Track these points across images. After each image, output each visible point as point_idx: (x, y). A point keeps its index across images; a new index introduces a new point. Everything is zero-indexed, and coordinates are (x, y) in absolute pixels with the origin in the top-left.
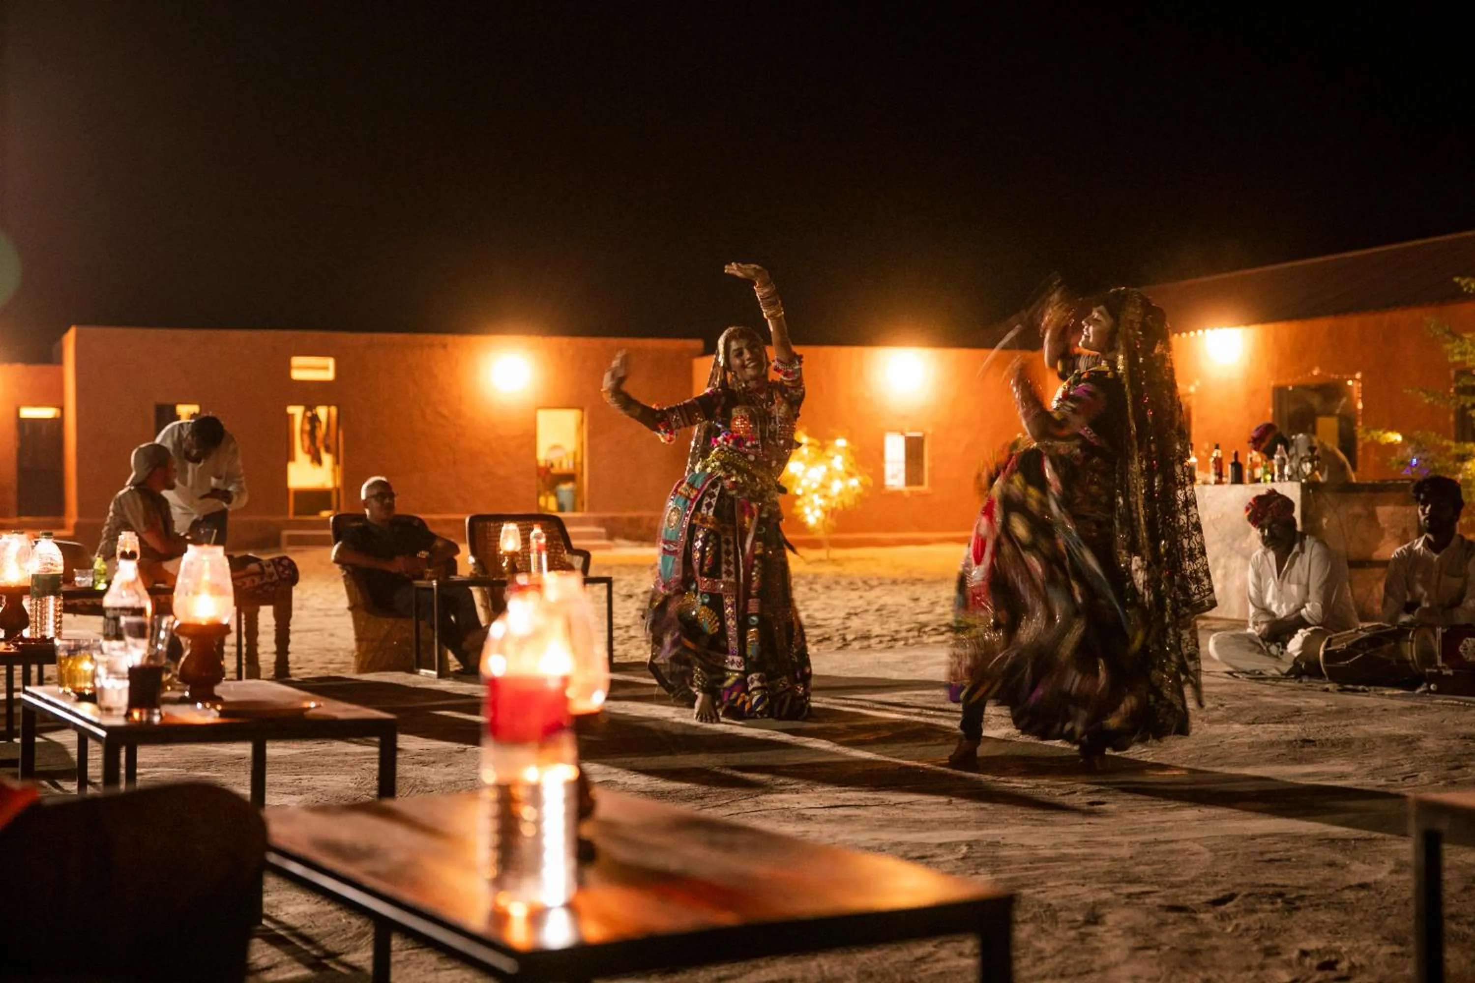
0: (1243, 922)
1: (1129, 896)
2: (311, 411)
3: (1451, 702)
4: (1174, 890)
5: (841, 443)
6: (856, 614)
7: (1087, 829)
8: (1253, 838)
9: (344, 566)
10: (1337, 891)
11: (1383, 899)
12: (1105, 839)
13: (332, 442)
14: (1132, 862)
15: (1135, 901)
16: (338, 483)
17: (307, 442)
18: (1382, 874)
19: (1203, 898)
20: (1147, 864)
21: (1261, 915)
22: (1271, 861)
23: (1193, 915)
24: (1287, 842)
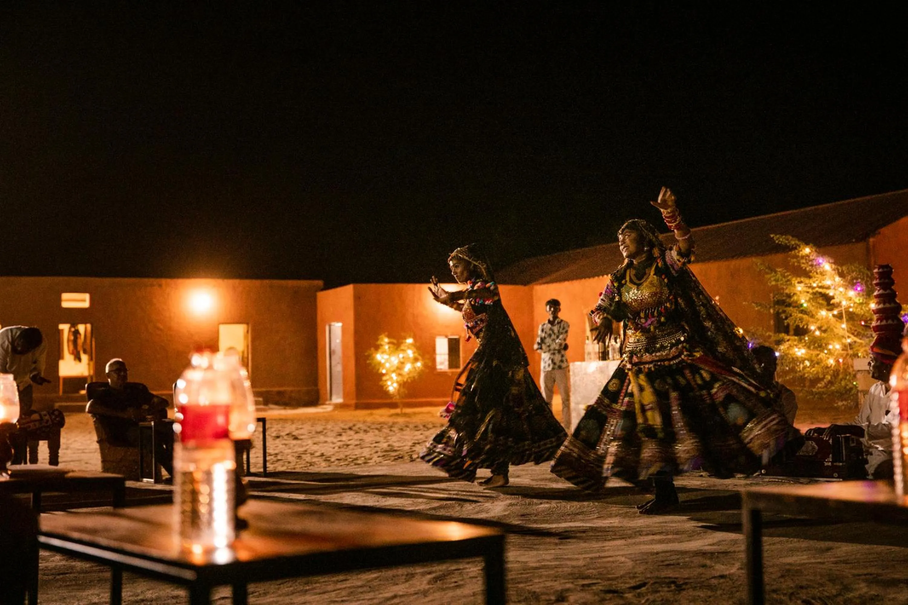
0: (651, 597)
1: (583, 585)
2: (74, 327)
3: (774, 480)
4: (610, 582)
5: (410, 341)
6: (419, 443)
7: (558, 552)
8: (657, 553)
9: (94, 415)
10: (707, 579)
11: (733, 583)
12: (569, 556)
13: (88, 348)
14: (585, 568)
15: (587, 588)
16: (92, 372)
17: (72, 347)
18: (733, 570)
19: (628, 586)
20: (594, 569)
21: (662, 594)
22: (668, 565)
23: (621, 595)
24: (678, 555)
